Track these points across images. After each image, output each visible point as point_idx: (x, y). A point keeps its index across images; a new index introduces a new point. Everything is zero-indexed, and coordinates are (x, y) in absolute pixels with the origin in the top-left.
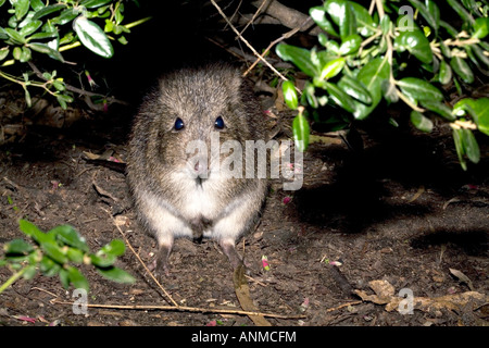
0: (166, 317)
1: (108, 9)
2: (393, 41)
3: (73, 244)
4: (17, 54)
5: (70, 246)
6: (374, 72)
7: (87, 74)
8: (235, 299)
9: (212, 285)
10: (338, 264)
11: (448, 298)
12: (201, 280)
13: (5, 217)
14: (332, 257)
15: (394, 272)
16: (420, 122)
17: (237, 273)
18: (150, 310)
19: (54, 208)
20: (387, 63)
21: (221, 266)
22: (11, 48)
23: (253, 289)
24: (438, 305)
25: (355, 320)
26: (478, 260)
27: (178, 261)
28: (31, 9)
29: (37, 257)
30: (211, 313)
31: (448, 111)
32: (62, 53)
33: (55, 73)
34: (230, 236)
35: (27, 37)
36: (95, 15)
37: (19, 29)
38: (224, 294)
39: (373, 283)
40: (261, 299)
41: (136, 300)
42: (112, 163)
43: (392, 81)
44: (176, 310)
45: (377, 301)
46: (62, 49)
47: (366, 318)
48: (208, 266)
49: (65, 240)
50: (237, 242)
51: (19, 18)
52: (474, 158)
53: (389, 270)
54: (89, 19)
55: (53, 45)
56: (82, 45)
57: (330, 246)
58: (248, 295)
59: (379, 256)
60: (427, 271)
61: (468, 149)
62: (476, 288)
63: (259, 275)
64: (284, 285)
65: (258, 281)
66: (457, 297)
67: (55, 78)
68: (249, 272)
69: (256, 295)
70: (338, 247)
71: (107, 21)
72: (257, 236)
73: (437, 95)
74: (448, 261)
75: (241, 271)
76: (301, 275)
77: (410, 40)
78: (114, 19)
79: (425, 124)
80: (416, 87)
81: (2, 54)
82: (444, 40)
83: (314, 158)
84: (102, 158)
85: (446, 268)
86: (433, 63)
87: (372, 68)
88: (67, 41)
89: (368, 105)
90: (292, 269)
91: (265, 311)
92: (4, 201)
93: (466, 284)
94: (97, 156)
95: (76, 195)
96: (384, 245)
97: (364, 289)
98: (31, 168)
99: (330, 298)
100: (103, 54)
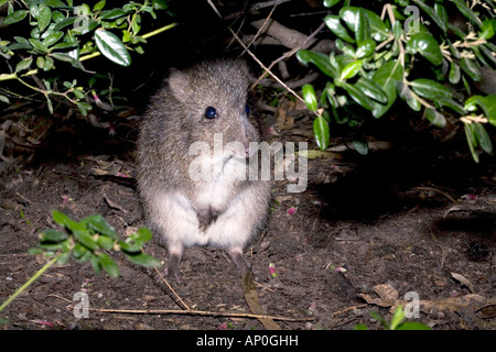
0: (178, 321)
1: (126, 21)
3: (103, 232)
4: (41, 63)
5: (100, 234)
6: (388, 75)
7: (94, 93)
8: (245, 304)
9: (222, 291)
10: (343, 270)
11: (450, 301)
12: (211, 286)
13: (18, 230)
14: (337, 264)
15: (397, 277)
16: (434, 117)
17: (246, 280)
18: (163, 314)
20: (400, 65)
21: (229, 273)
22: (35, 58)
23: (261, 295)
24: (441, 307)
25: (361, 322)
26: (478, 265)
27: (188, 269)
28: (52, 21)
29: (70, 244)
30: (222, 316)
31: (460, 107)
32: (83, 62)
33: (75, 82)
34: (238, 244)
35: (49, 47)
36: (113, 26)
37: (42, 40)
38: (234, 299)
39: (377, 288)
40: (269, 304)
41: (149, 306)
42: (120, 178)
43: (405, 81)
44: (188, 314)
45: (381, 304)
46: (82, 59)
47: (372, 320)
48: (217, 273)
49: (95, 228)
51: (42, 30)
52: (488, 149)
53: (392, 276)
55: (74, 54)
56: (102, 55)
57: (335, 253)
58: (257, 299)
59: (382, 262)
60: (429, 276)
61: (481, 141)
62: (477, 291)
63: (267, 281)
64: (291, 290)
65: (266, 287)
66: (459, 299)
67: (75, 87)
68: (257, 279)
69: (264, 300)
70: (342, 255)
71: (124, 32)
72: (264, 245)
73: (448, 93)
74: (449, 266)
75: (249, 277)
76: (308, 281)
77: (421, 43)
78: (131, 30)
79: (439, 120)
80: (428, 87)
81: (25, 64)
82: (453, 42)
83: (317, 171)
84: (111, 173)
85: (447, 273)
86: (442, 65)
87: (386, 70)
88: (87, 51)
89: (384, 104)
90: (299, 275)
91: (273, 314)
92: (17, 216)
93: (465, 290)
94: (106, 173)
95: (86, 209)
96: (387, 252)
97: (369, 293)
98: (40, 185)
99: (336, 302)
100: (121, 63)
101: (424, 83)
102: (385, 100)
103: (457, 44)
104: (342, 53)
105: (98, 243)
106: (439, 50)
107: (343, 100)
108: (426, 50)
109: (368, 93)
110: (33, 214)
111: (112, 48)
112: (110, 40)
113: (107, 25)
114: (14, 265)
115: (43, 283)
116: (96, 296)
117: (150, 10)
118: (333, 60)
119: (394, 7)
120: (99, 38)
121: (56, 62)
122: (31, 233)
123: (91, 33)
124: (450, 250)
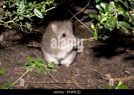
0: (54, 85)
1: (42, 6)
2: (117, 12)
3: (42, 63)
4: (20, 18)
6: (113, 20)
8: (71, 80)
9: (64, 77)
10: (96, 70)
11: (125, 78)
12: (62, 75)
13: (9, 61)
14: (94, 69)
15: (110, 72)
16: (126, 31)
17: (71, 74)
18: (49, 83)
19: (21, 59)
20: (116, 17)
21: (66, 72)
22: (18, 16)
23: (75, 77)
24: (123, 80)
25: (102, 84)
26: (132, 69)
30: (65, 83)
31: (133, 28)
32: (31, 17)
33: (28, 23)
34: (68, 64)
35: (22, 14)
36: (38, 8)
37: (20, 12)
38: (68, 79)
39: (106, 75)
40: (77, 80)
41: (46, 81)
42: (35, 47)
43: (117, 22)
44: (57, 83)
45: (107, 79)
46: (30, 16)
47: (105, 84)
48: (63, 72)
50: (70, 66)
53: (109, 72)
54: (37, 9)
55: (28, 15)
56: (36, 15)
57: (94, 66)
58: (74, 79)
59: (106, 68)
60: (119, 72)
62: (132, 76)
63: (76, 74)
64: (83, 76)
65: (76, 75)
66: (127, 78)
68: (74, 73)
69: (76, 79)
70: (96, 66)
71: (41, 9)
72: (75, 64)
73: (128, 25)
74: (124, 69)
75: (72, 73)
76: (87, 73)
77: (121, 12)
78: (43, 9)
79: (127, 32)
80: (123, 23)
81: (16, 18)
82: (130, 11)
83: (87, 44)
84: (33, 46)
85: (124, 71)
86: (127, 17)
87: (112, 19)
88: (31, 15)
89: (112, 28)
90: (85, 72)
91: (79, 83)
92: (8, 57)
93: (129, 75)
94: (31, 46)
95: (27, 55)
96: (107, 65)
97: (103, 76)
98: (14, 49)
99: (95, 79)
100: (41, 18)
101: (122, 22)
102: (113, 27)
103: (131, 12)
104: (101, 15)
105: (41, 65)
106: (126, 13)
107: (102, 27)
108: (123, 14)
109: (108, 25)
110: (13, 57)
111: (38, 14)
112: (38, 11)
113: (37, 8)
114: (9, 71)
115: (17, 75)
116: (32, 79)
117: (48, 3)
118: (99, 17)
119: (114, 2)
120: (35, 11)
121: (24, 17)
122: (13, 62)
123: (33, 10)
124: (124, 65)
